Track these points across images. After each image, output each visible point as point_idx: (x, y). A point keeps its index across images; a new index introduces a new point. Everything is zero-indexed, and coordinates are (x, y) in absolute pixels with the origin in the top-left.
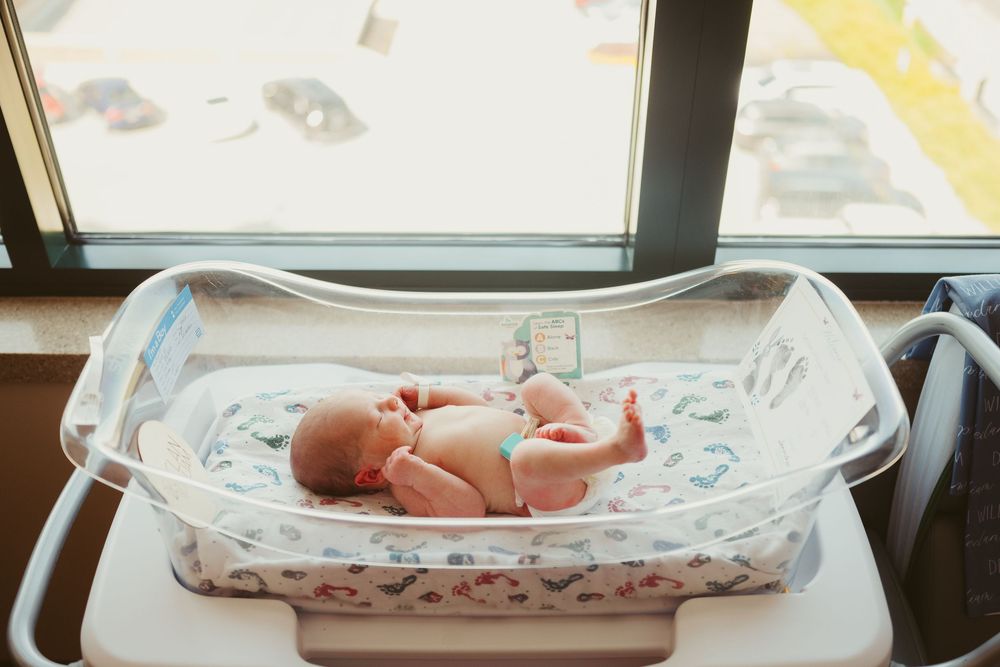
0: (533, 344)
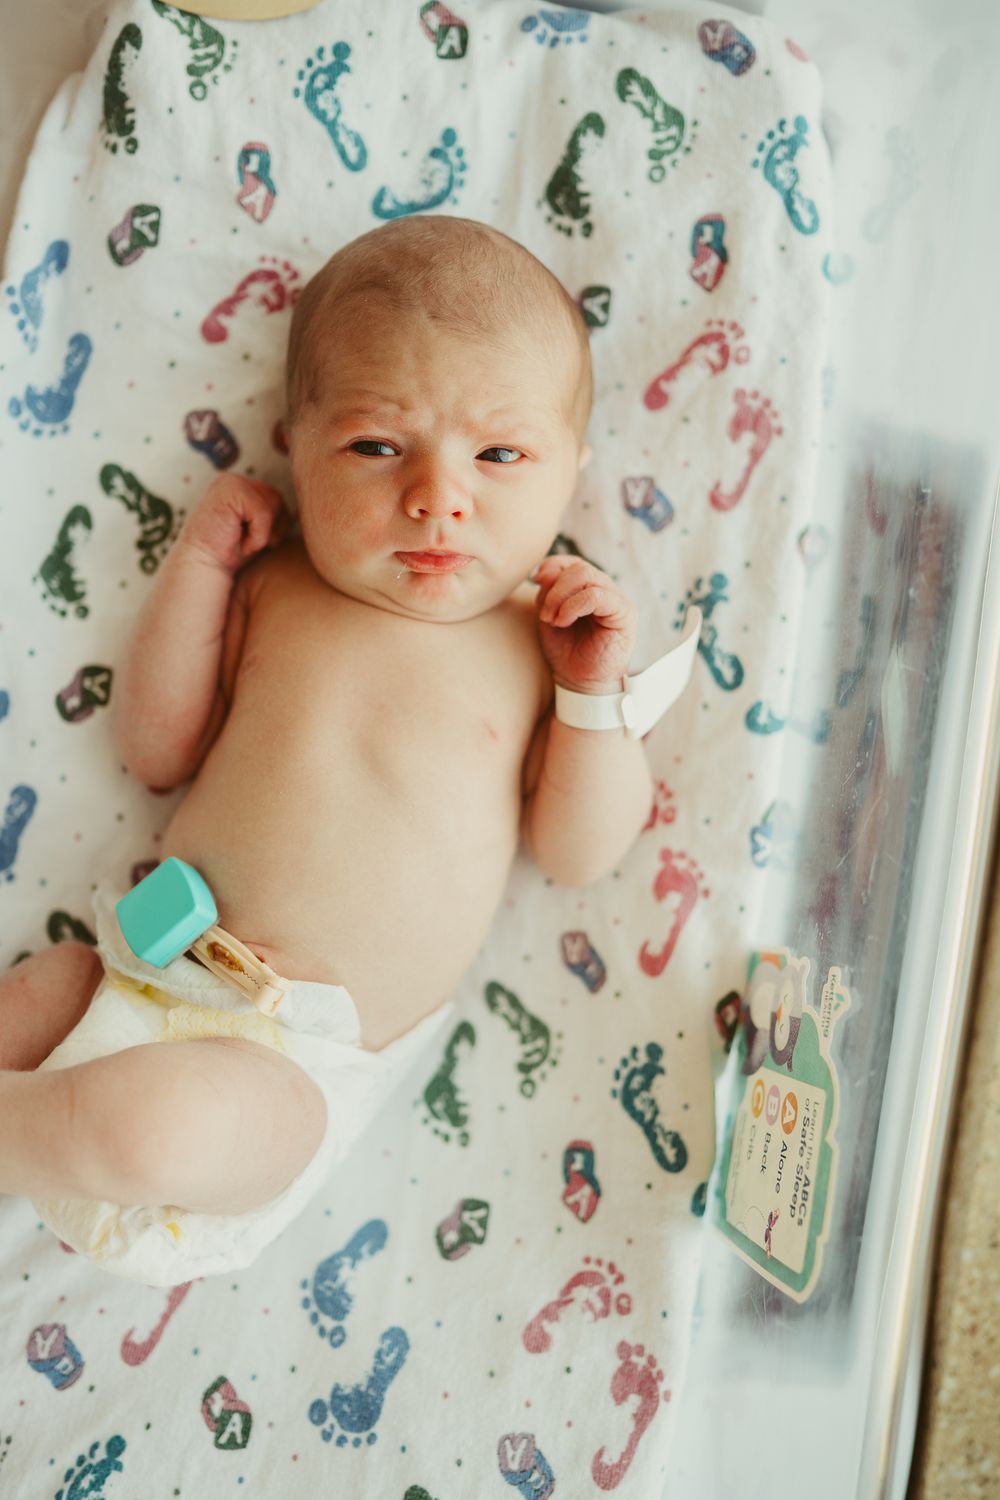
0: (785, 1083)
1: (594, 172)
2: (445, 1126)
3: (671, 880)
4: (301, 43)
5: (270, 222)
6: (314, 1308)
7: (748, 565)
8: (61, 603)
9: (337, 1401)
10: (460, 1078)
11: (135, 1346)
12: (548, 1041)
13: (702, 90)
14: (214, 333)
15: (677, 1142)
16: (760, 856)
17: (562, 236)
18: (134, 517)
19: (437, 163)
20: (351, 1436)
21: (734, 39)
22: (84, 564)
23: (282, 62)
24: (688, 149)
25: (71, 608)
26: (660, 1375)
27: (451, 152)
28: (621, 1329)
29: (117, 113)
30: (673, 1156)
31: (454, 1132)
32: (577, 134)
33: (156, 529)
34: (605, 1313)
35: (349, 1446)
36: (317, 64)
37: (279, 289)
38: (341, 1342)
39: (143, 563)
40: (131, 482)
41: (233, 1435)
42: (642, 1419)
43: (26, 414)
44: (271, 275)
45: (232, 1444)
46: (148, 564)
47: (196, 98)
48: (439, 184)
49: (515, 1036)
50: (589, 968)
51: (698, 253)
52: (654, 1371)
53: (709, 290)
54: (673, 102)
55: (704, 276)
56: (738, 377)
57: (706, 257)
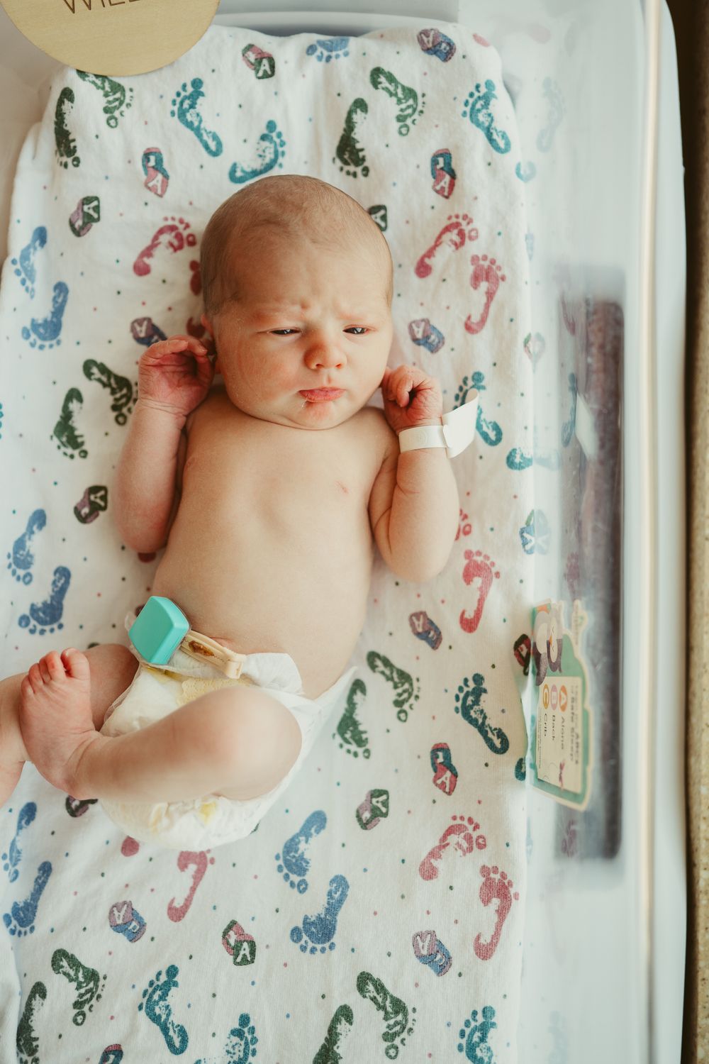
0: (559, 681)
1: (364, 135)
2: (354, 747)
3: (474, 570)
4: (170, 84)
5: (167, 195)
6: (285, 871)
7: (495, 364)
8: (69, 451)
9: (307, 926)
10: (359, 715)
11: (176, 909)
12: (411, 685)
13: (425, 74)
14: (142, 270)
15: (501, 734)
16: (528, 547)
17: (351, 178)
18: (108, 390)
19: (266, 144)
20: (319, 947)
21: (440, 39)
22: (80, 424)
23: (162, 97)
24: (422, 112)
25: (76, 453)
26: (510, 883)
27: (274, 135)
28: (481, 858)
29: (65, 143)
30: (499, 743)
31: (360, 751)
32: (350, 113)
33: (122, 397)
34: (470, 849)
35: (318, 953)
36: (183, 94)
37: (179, 236)
38: (305, 889)
39: (117, 419)
40: (103, 369)
41: (244, 955)
42: (502, 913)
43: (33, 337)
44: (173, 228)
45: (245, 961)
46: (121, 419)
47: (112, 127)
48: (269, 156)
49: (391, 684)
50: (430, 634)
51: (436, 175)
52: (506, 882)
53: (447, 197)
54: (407, 84)
55: (443, 188)
56: (472, 248)
57: (443, 177)
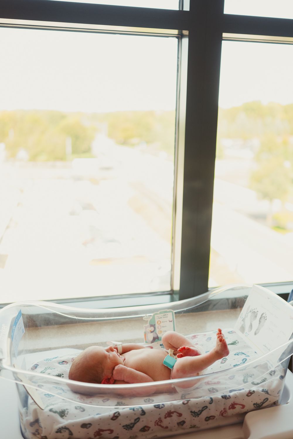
0: (157, 326)
21: (33, 366)
24: (50, 367)
51: (63, 364)
55: (66, 363)
